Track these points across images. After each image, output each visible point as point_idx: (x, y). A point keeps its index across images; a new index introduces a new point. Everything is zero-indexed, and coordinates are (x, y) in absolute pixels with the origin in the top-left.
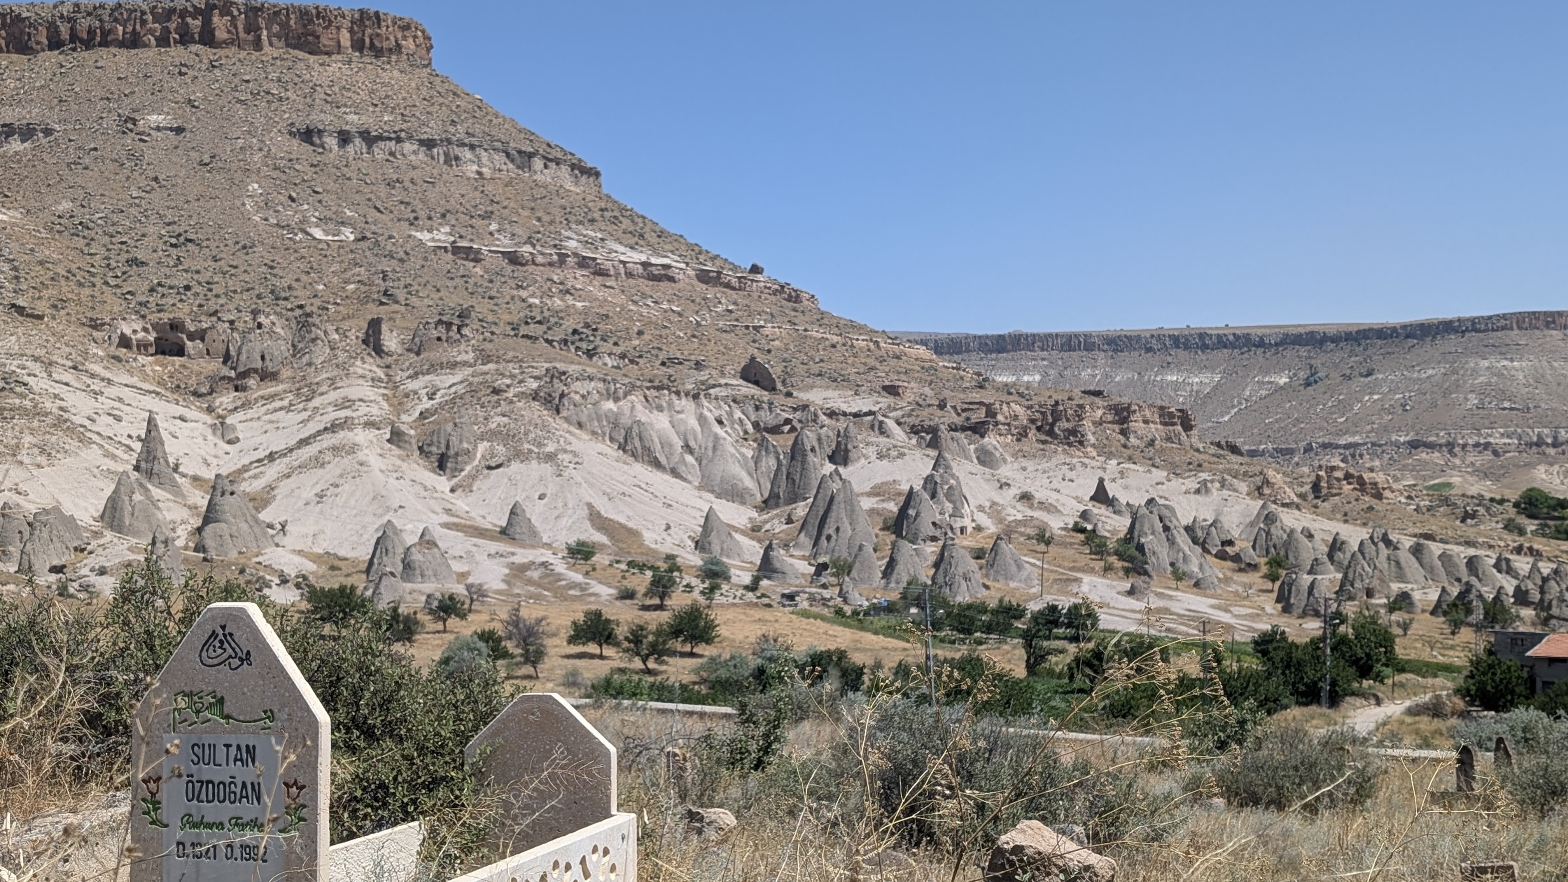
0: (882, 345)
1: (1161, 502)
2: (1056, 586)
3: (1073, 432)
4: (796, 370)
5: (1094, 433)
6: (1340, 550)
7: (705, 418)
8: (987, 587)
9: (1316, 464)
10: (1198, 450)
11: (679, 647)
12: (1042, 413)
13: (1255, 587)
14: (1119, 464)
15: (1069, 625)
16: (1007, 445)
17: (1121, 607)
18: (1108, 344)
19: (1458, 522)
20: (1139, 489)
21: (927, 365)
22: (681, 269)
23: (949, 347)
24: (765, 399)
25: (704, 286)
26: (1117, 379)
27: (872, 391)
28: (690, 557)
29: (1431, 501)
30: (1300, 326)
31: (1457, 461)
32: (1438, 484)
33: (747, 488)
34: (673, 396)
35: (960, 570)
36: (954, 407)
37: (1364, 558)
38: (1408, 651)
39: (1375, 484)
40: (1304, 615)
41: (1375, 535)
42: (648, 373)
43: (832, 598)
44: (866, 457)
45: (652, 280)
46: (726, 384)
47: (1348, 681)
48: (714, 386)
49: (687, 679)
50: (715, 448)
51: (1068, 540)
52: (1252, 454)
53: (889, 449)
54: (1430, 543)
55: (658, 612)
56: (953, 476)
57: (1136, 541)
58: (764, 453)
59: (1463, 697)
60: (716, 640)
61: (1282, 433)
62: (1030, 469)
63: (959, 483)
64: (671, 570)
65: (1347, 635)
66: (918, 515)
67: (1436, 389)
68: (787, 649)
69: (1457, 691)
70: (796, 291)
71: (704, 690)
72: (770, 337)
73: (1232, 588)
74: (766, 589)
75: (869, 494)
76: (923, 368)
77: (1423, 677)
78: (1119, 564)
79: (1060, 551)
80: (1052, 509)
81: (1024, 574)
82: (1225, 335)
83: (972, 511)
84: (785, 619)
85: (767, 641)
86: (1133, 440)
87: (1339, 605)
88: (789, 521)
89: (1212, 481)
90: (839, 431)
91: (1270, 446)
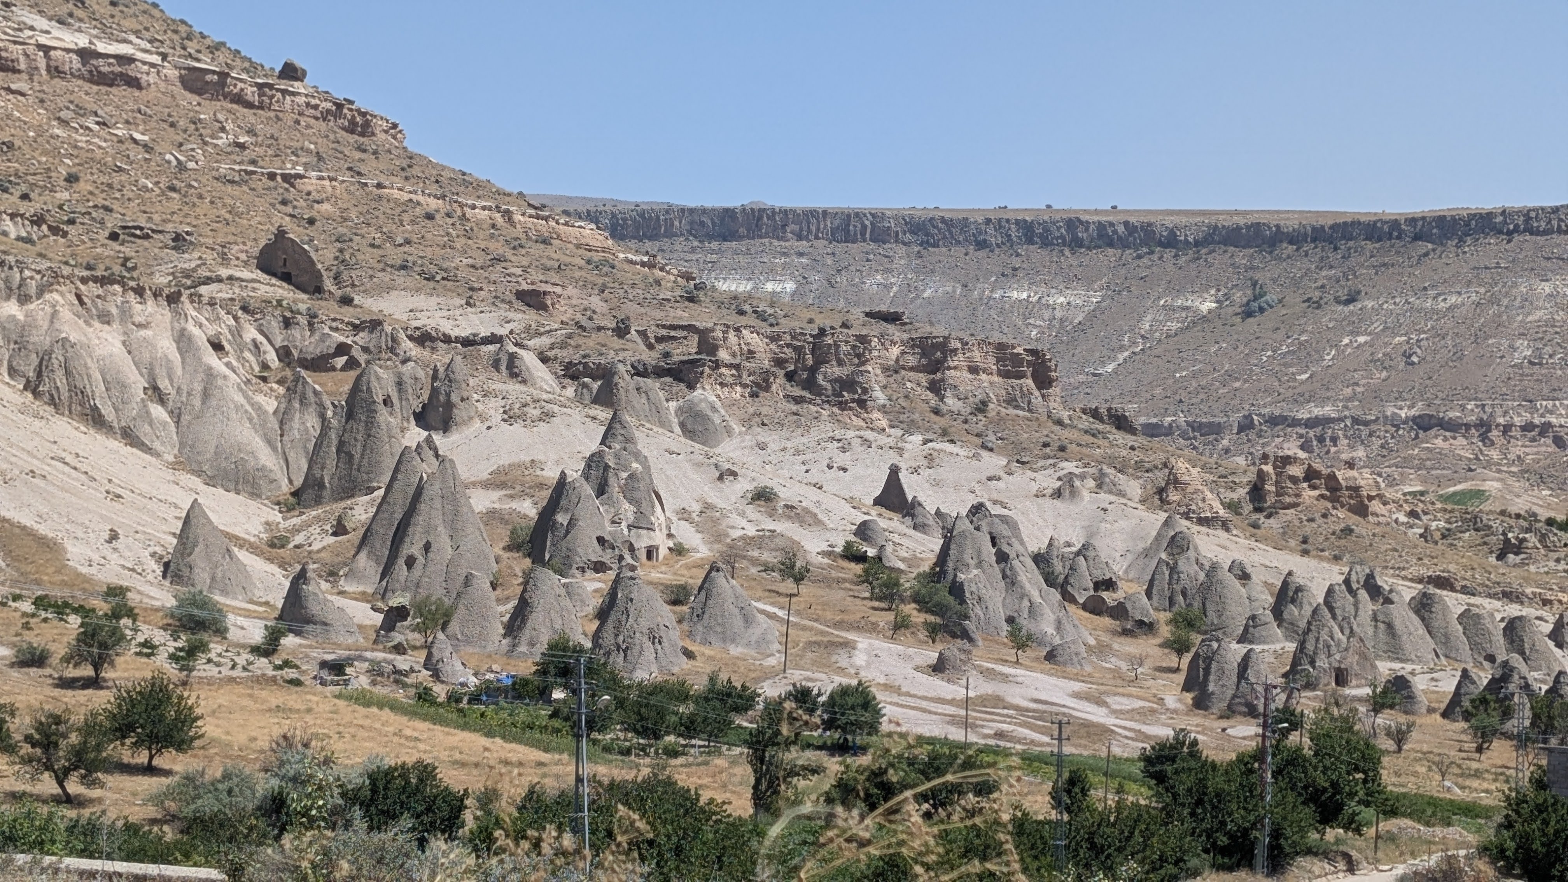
0: (518, 217)
1: (996, 510)
2: (810, 655)
3: (848, 384)
4: (360, 257)
5: (885, 387)
6: (1293, 601)
7: (190, 339)
8: (689, 655)
9: (1258, 451)
10: (1059, 422)
11: (127, 757)
12: (796, 349)
13: (1149, 664)
14: (926, 442)
15: (829, 725)
16: (733, 404)
17: (921, 693)
18: (913, 232)
19: (1492, 559)
20: (957, 488)
21: (596, 257)
22: (153, 65)
23: (637, 226)
24: (303, 307)
25: (194, 99)
26: (927, 293)
27: (497, 299)
28: (154, 592)
29: (1448, 521)
30: (1237, 213)
31: (1495, 454)
32: (1462, 493)
33: (263, 468)
34: (131, 296)
35: (645, 624)
36: (643, 334)
37: (1334, 617)
38: (1403, 779)
39: (1356, 489)
40: (1229, 713)
41: (1354, 577)
42: (85, 253)
43: (412, 670)
44: (483, 418)
45: (98, 84)
46: (230, 278)
47: (1301, 829)
48: (208, 281)
49: (138, 813)
50: (206, 395)
51: (834, 574)
52: (1153, 431)
53: (525, 405)
54: (1445, 593)
55: (90, 691)
56: (637, 456)
57: (950, 577)
58: (297, 405)
59: (1493, 862)
60: (197, 743)
61: (1202, 396)
62: (773, 446)
63: (647, 468)
64: (116, 615)
65: (1299, 749)
66: (572, 523)
67: (1463, 328)
68: (327, 762)
69: (1484, 850)
70: (364, 114)
71: (169, 833)
72: (315, 195)
73: (1112, 663)
74: (293, 652)
75: (487, 485)
76: (589, 262)
77: (1428, 824)
78: (918, 618)
79: (820, 592)
80: (808, 519)
81: (755, 632)
82: (1112, 224)
83: (668, 519)
84: (325, 707)
85: (290, 746)
86: (951, 402)
87: (1289, 697)
88: (340, 530)
89: (1082, 477)
90: (436, 370)
91: (1182, 419)
